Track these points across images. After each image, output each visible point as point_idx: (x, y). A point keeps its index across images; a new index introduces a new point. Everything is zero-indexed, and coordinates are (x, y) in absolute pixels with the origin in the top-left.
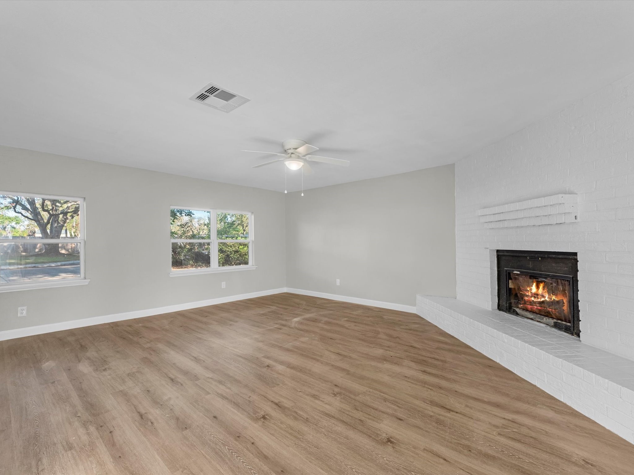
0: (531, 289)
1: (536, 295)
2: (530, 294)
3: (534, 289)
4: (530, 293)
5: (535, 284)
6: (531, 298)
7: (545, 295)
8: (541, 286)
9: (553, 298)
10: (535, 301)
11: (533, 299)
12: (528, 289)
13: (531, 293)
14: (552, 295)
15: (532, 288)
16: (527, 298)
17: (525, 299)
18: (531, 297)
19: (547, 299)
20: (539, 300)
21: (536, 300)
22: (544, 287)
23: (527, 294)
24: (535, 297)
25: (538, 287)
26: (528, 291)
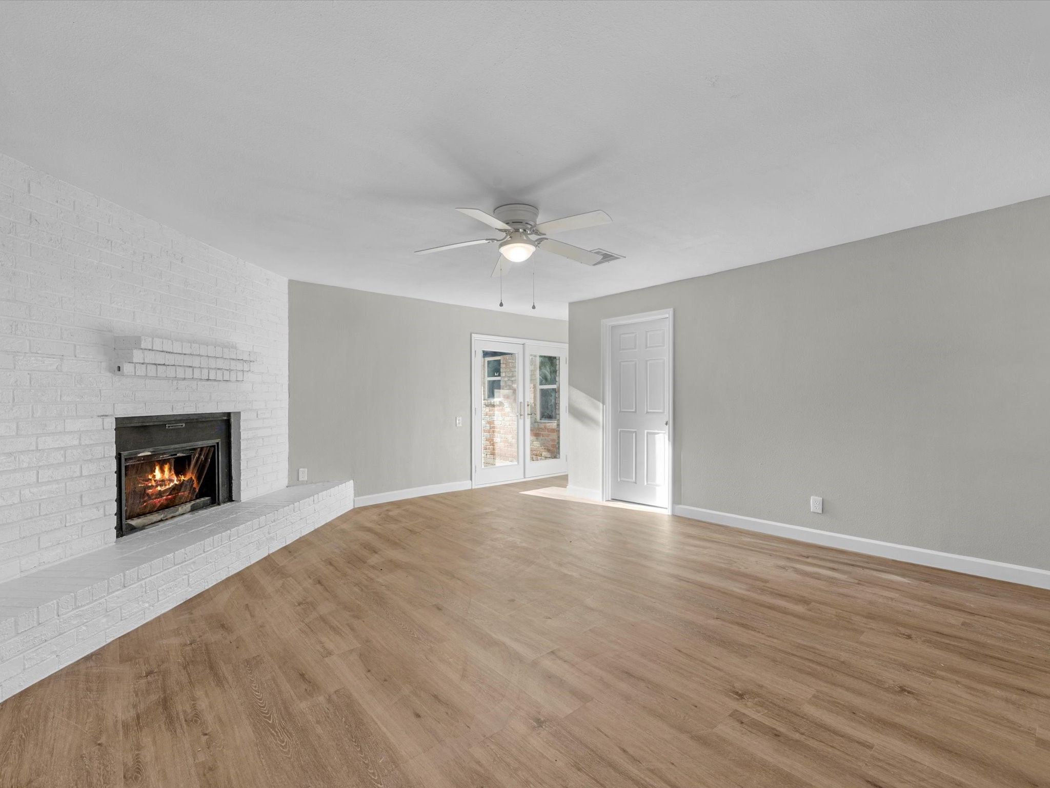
0: (154, 476)
1: (162, 482)
2: (154, 483)
3: (158, 474)
4: (153, 481)
5: (157, 468)
6: (157, 489)
7: (173, 479)
8: (166, 468)
9: (182, 479)
10: (162, 490)
11: (159, 488)
12: (150, 477)
13: (155, 481)
14: (180, 476)
15: (155, 474)
16: (151, 491)
17: (148, 494)
18: (157, 486)
19: (176, 482)
20: (167, 487)
21: (163, 488)
22: (170, 470)
23: (150, 485)
24: (161, 486)
25: (162, 471)
26: (151, 479)
